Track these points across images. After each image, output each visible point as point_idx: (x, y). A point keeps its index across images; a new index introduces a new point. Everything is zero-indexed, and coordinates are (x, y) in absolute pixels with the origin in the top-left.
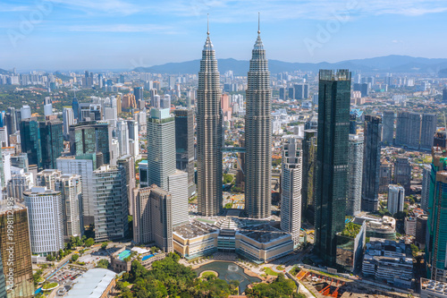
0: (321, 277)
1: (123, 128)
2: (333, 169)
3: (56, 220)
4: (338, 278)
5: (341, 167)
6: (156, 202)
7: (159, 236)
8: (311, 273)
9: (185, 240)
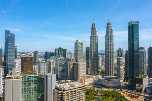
0: (130, 93)
1: (73, 57)
2: (133, 54)
3: (46, 71)
4: (137, 93)
5: (136, 53)
6: (75, 66)
7: (75, 77)
8: (126, 92)
9: (84, 79)
